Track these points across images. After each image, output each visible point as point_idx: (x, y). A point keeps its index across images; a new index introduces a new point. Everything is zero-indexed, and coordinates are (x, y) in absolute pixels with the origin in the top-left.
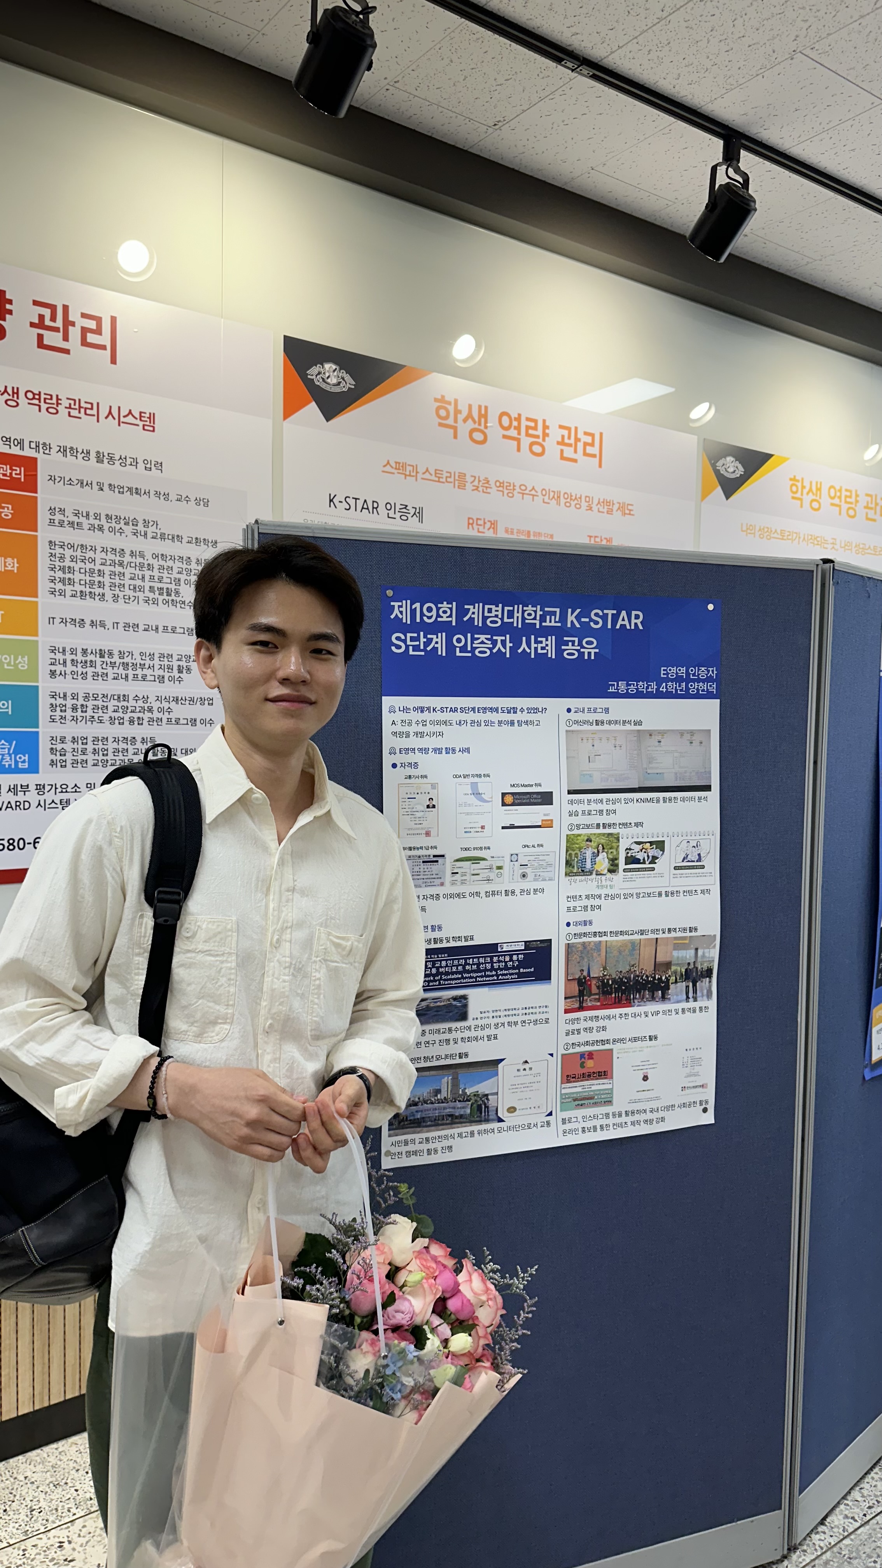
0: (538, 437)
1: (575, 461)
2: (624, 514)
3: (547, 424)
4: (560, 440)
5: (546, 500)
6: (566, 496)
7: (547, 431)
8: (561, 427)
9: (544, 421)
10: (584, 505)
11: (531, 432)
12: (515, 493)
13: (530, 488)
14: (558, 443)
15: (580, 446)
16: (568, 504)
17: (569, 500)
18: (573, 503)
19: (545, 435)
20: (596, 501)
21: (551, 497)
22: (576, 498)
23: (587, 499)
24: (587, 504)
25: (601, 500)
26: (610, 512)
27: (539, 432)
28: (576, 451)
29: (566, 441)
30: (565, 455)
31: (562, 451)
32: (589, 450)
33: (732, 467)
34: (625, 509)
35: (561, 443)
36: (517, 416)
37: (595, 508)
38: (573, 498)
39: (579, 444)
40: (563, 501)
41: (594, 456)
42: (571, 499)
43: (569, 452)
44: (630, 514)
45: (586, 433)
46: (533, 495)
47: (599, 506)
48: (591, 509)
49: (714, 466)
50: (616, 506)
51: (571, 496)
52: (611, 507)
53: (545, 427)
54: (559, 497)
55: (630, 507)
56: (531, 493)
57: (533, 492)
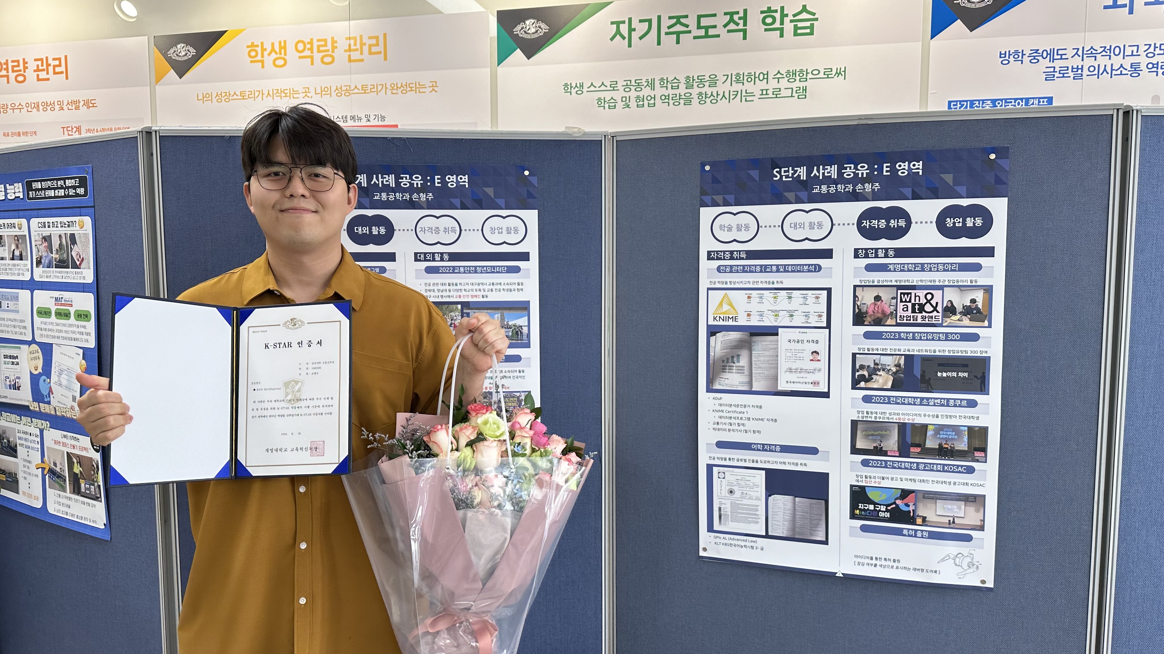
0: (20, 71)
1: (48, 79)
2: (89, 107)
3: (26, 60)
4: (36, 68)
5: (29, 109)
6: (43, 104)
7: (26, 65)
8: (36, 60)
9: (24, 59)
10: (57, 107)
11: (15, 69)
12: (8, 110)
13: (17, 105)
14: (35, 71)
15: (51, 69)
16: (45, 109)
17: (45, 106)
18: (49, 108)
19: (25, 68)
20: (65, 103)
21: (33, 107)
22: (50, 104)
23: (59, 103)
24: (59, 106)
25: (70, 101)
26: (77, 108)
27: (21, 67)
28: (48, 73)
29: (40, 68)
30: (40, 77)
31: (38, 75)
32: (58, 69)
33: (183, 51)
34: (89, 104)
35: (38, 70)
36: (5, 61)
37: (65, 108)
38: (49, 104)
39: (49, 67)
40: (41, 108)
41: (62, 73)
42: (47, 105)
43: (43, 75)
44: (93, 106)
45: (54, 59)
46: (20, 109)
47: (68, 105)
48: (62, 109)
49: (165, 55)
50: (82, 103)
51: (47, 103)
52: (78, 105)
53: (25, 63)
54: (38, 106)
55: (93, 102)
56: (19, 107)
57: (20, 107)
